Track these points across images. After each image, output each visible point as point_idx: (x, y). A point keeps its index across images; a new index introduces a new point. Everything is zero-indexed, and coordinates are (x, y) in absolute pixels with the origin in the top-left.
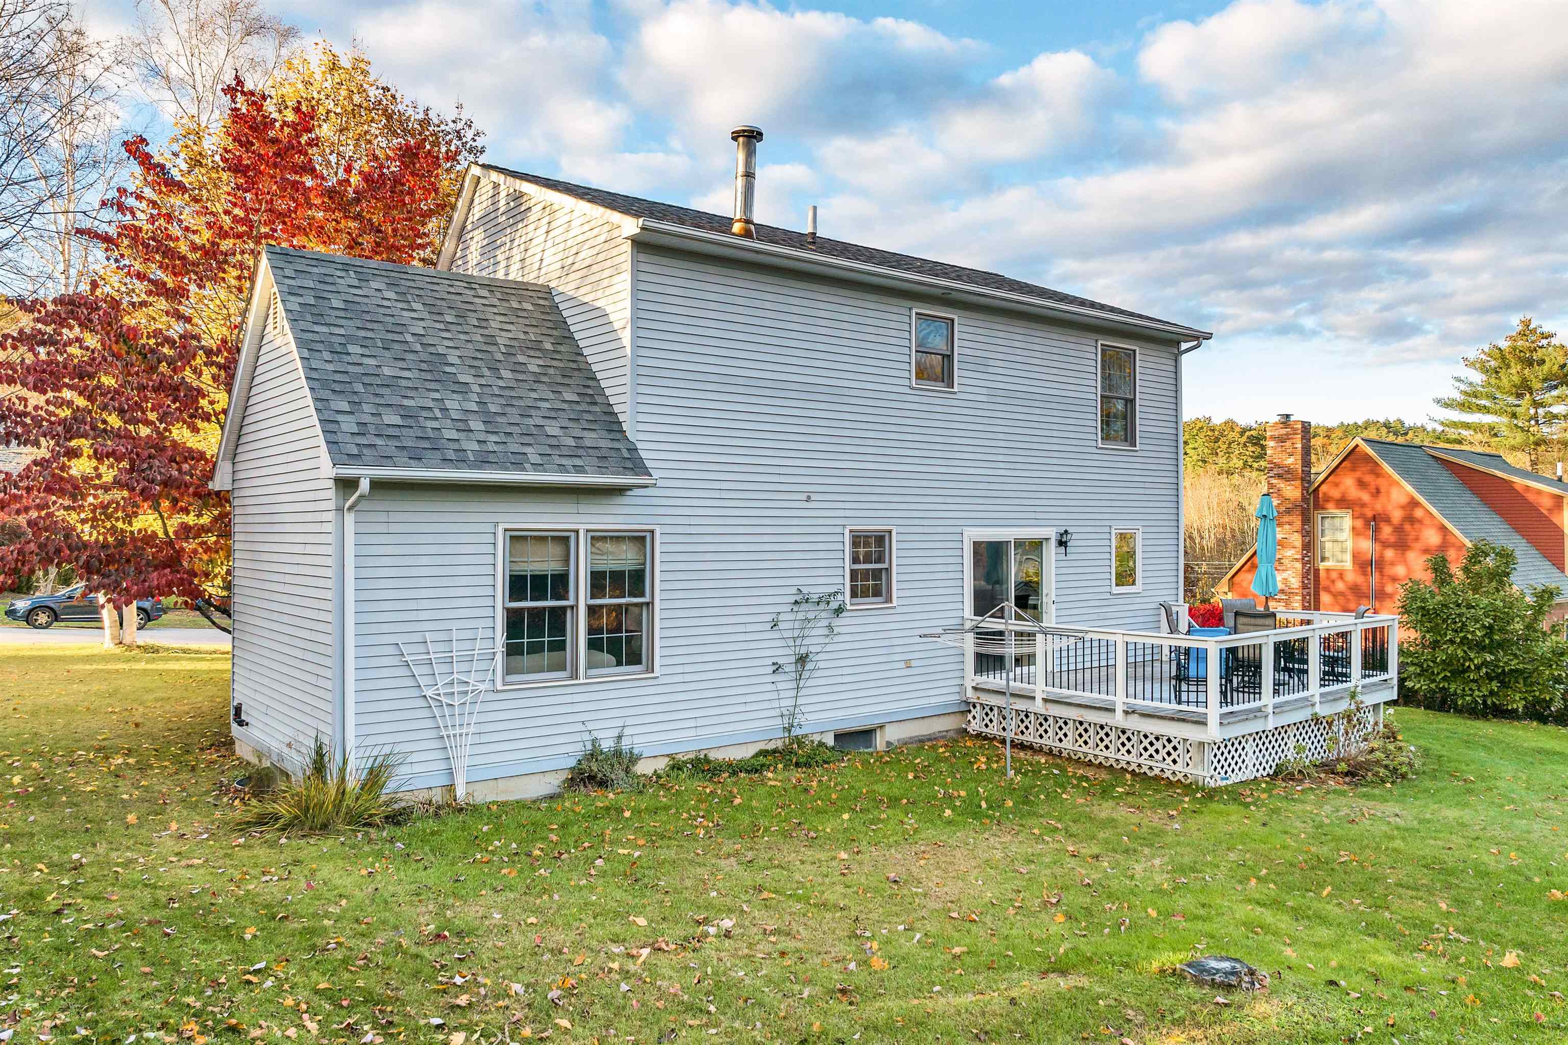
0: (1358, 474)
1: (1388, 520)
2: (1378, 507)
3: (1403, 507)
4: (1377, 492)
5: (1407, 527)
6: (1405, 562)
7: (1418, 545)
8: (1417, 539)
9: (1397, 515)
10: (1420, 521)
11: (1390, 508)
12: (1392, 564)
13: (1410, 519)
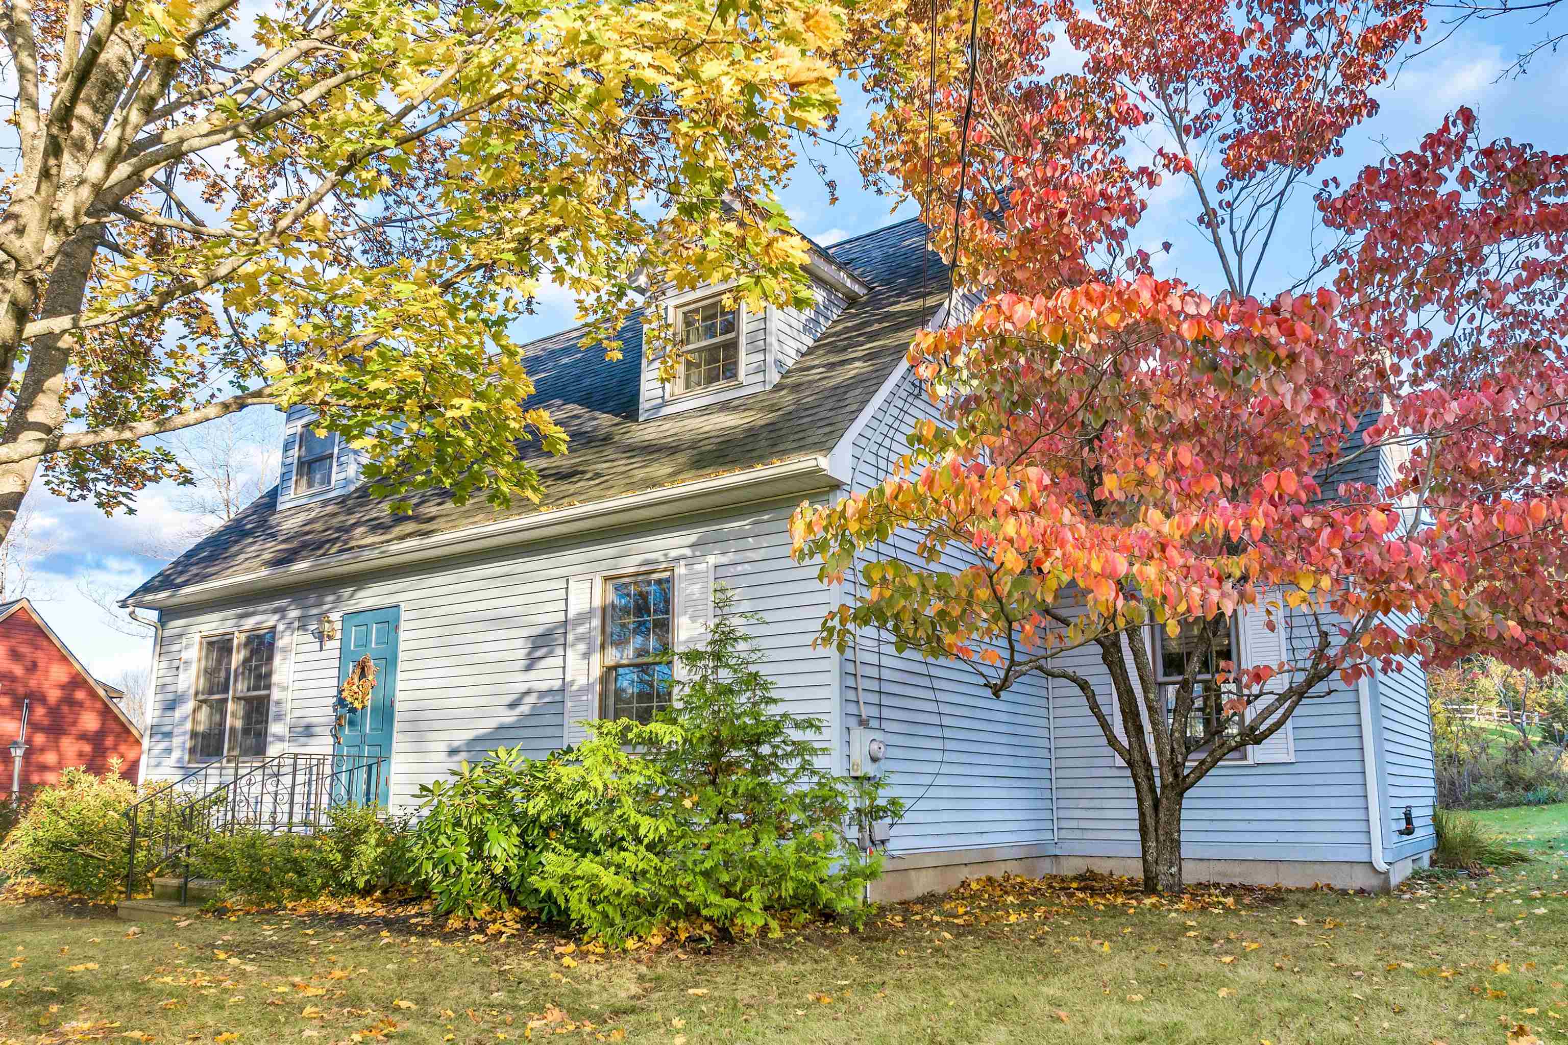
0: (13, 642)
1: (43, 699)
2: (33, 683)
3: (63, 687)
4: (33, 667)
5: (65, 709)
6: (58, 749)
7: (74, 730)
8: (74, 723)
9: (54, 695)
10: (81, 704)
11: (46, 685)
12: (42, 750)
13: (69, 701)
